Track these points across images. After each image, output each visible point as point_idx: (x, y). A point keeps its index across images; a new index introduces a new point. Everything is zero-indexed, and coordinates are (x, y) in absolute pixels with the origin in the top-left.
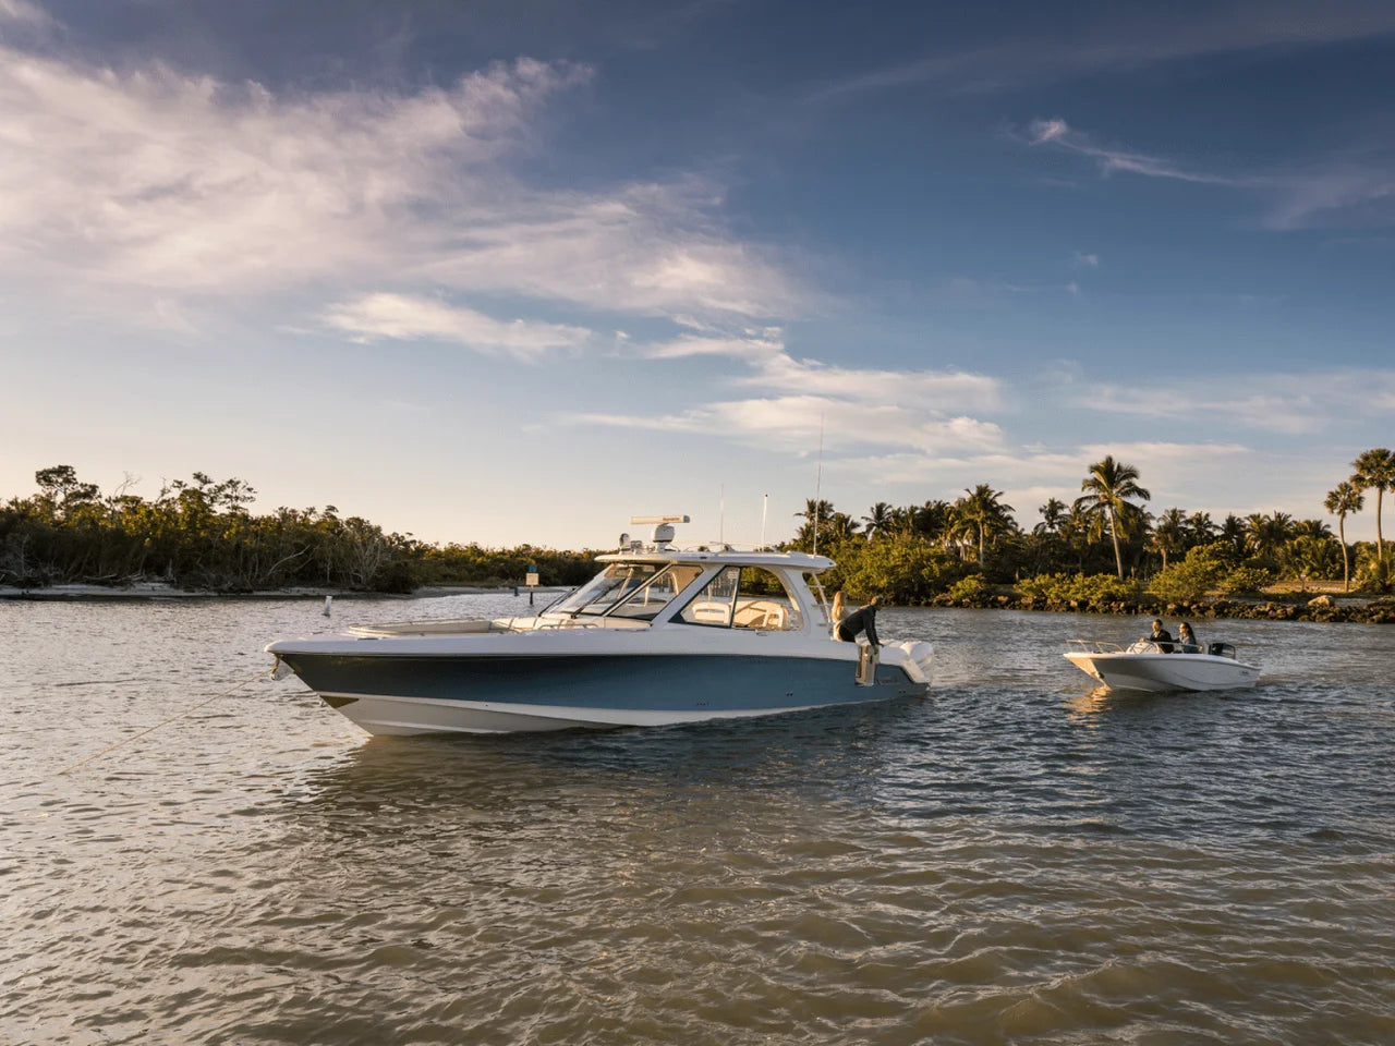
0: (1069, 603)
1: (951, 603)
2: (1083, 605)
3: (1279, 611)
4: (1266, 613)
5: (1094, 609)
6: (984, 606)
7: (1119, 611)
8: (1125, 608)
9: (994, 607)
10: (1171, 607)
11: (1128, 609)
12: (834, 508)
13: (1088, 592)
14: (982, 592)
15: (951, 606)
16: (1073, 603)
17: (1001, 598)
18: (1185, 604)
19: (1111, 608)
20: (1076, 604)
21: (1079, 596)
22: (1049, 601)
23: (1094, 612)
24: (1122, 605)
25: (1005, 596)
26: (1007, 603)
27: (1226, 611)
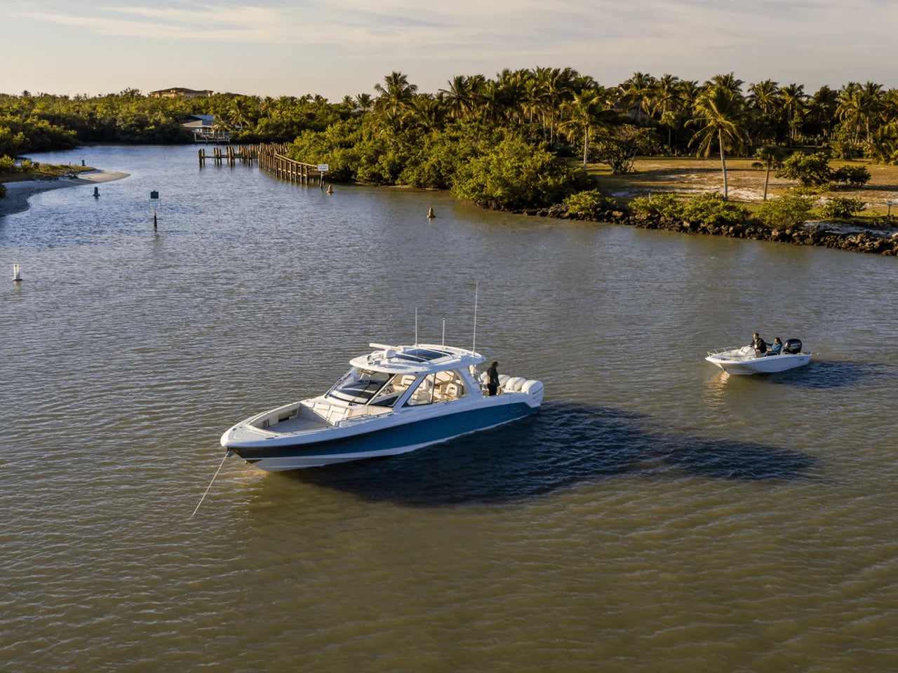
0: (682, 223)
1: (567, 214)
2: (695, 226)
3: (867, 244)
4: (857, 245)
5: (705, 230)
6: (600, 219)
7: (728, 233)
8: (733, 231)
9: (609, 220)
10: (775, 233)
11: (737, 233)
12: (407, 79)
13: (700, 215)
14: (597, 206)
15: (567, 218)
16: (686, 224)
17: (616, 213)
18: (788, 232)
19: (720, 230)
20: (688, 225)
21: (692, 219)
22: (662, 219)
23: (704, 233)
24: (731, 229)
25: (619, 211)
26: (622, 218)
27: (822, 240)
